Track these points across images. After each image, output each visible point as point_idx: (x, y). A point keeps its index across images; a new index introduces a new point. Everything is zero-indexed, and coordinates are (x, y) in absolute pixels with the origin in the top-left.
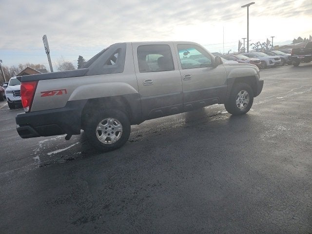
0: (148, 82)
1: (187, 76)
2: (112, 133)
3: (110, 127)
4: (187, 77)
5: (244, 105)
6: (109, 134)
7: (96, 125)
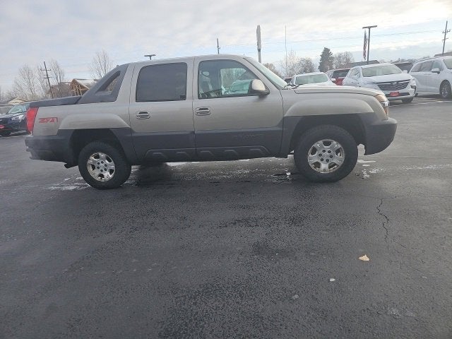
0: (143, 115)
1: (202, 109)
2: (106, 170)
3: (102, 162)
4: (204, 111)
5: (330, 167)
6: (102, 171)
7: (88, 158)
